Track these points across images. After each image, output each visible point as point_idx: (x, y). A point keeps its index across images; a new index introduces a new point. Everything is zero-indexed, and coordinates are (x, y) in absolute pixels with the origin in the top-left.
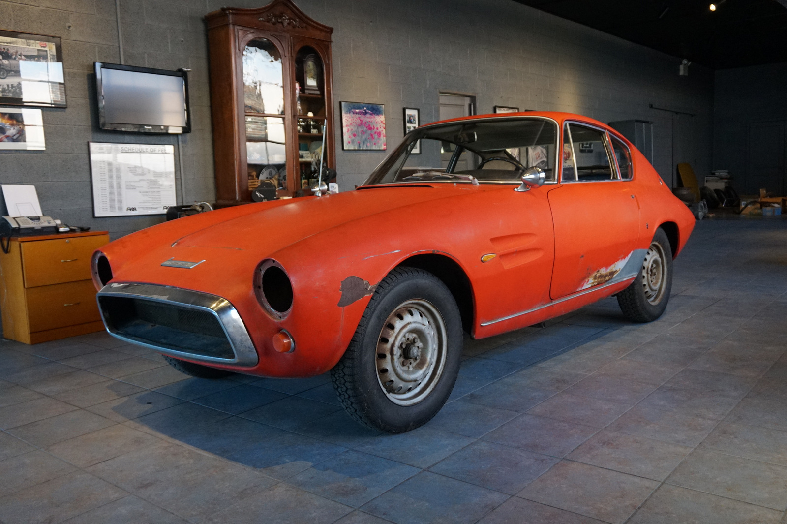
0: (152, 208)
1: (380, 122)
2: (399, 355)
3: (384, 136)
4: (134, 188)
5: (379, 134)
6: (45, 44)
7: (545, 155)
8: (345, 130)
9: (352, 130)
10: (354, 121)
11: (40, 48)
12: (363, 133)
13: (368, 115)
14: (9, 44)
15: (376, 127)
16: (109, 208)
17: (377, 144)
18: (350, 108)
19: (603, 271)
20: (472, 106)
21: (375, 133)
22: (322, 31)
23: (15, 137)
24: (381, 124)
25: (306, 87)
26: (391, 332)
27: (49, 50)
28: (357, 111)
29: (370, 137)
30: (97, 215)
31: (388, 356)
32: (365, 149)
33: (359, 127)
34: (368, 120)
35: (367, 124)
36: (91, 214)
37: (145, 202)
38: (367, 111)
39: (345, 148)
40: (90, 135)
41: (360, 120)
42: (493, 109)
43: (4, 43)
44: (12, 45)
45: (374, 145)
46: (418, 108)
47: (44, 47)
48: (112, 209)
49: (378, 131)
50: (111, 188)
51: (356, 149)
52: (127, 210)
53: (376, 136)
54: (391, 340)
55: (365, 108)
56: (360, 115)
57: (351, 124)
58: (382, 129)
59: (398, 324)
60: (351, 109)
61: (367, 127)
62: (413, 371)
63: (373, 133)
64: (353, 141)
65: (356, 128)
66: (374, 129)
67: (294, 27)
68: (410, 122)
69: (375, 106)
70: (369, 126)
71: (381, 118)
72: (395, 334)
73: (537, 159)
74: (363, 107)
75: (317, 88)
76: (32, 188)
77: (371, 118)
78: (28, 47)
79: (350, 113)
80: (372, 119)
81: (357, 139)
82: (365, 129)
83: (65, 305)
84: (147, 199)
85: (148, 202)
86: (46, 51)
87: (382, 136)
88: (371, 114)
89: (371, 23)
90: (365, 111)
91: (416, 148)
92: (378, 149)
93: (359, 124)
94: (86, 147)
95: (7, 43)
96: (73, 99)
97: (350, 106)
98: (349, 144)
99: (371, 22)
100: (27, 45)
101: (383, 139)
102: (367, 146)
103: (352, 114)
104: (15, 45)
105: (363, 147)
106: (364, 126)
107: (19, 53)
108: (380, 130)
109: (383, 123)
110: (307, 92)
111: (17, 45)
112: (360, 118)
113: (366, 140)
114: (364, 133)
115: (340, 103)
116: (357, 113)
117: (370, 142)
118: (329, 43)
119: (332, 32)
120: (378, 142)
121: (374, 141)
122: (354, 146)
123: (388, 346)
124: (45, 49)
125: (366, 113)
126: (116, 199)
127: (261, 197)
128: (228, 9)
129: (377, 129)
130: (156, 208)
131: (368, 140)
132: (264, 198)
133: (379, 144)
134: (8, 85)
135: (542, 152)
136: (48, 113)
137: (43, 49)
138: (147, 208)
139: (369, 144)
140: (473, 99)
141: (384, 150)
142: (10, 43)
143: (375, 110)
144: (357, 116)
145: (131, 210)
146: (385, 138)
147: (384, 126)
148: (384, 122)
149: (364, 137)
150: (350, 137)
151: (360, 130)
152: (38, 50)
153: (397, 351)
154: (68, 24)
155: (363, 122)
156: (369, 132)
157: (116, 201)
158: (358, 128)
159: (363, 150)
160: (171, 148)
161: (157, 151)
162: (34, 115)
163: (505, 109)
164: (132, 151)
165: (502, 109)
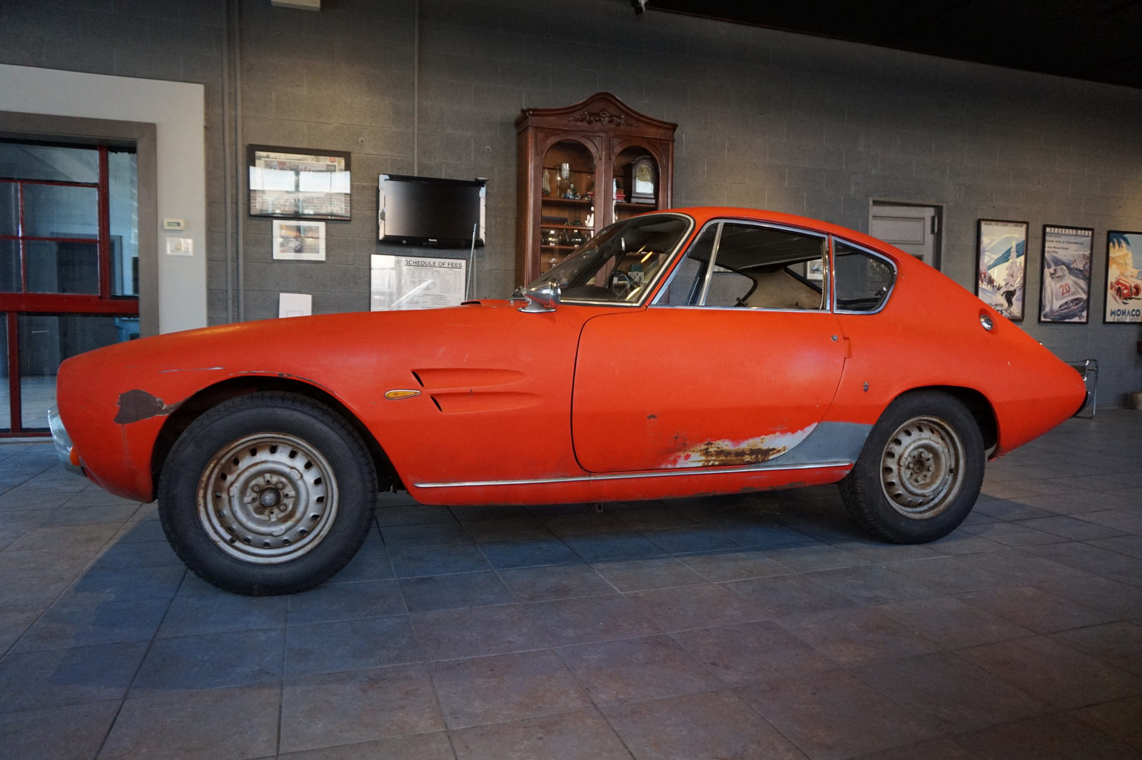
6: (335, 159)
7: (1081, 288)
11: (329, 163)
19: (726, 445)
20: (936, 219)
22: (658, 127)
23: (297, 249)
25: (633, 195)
26: (234, 468)
27: (339, 164)
40: (372, 248)
42: (976, 224)
44: (302, 161)
47: (333, 162)
54: (232, 478)
59: (247, 461)
67: (618, 125)
73: (1064, 294)
75: (653, 197)
76: (309, 297)
78: (317, 163)
86: (335, 166)
94: (367, 258)
95: (298, 160)
96: (360, 212)
100: (316, 161)
107: (308, 169)
110: (633, 200)
111: (307, 161)
118: (670, 143)
119: (675, 129)
123: (227, 483)
124: (334, 164)
128: (529, 110)
134: (295, 200)
135: (1076, 283)
136: (332, 225)
137: (332, 163)
140: (939, 209)
142: (300, 160)
152: (327, 165)
154: (361, 139)
160: (463, 262)
161: (446, 265)
162: (318, 228)
163: (1000, 224)
164: (417, 265)
165: (994, 223)
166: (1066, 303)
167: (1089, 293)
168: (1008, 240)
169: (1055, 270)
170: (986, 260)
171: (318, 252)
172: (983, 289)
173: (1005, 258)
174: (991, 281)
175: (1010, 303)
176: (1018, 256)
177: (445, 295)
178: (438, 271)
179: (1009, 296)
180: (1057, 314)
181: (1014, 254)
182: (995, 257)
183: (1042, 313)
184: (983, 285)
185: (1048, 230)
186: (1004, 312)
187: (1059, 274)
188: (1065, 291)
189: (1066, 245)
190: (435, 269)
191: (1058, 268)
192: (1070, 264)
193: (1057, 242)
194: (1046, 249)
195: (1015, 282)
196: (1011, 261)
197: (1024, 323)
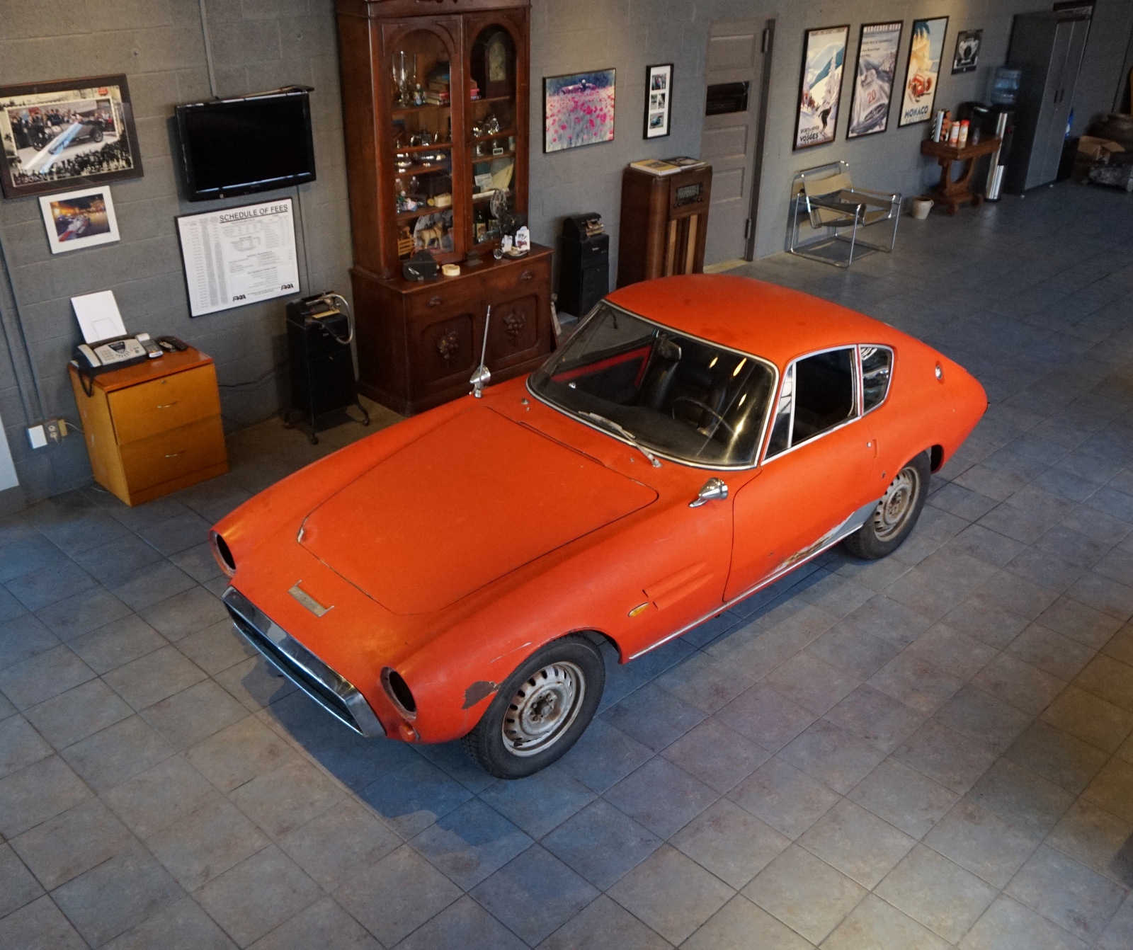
0: (266, 291)
1: (606, 97)
2: (529, 713)
3: (611, 119)
4: (241, 268)
5: (604, 118)
6: (106, 90)
7: (885, 92)
8: (549, 122)
9: (560, 120)
10: (563, 106)
11: (100, 98)
12: (578, 120)
13: (588, 91)
14: (58, 103)
15: (599, 108)
16: (210, 302)
17: (598, 135)
18: (559, 86)
20: (768, 34)
21: (598, 116)
23: (80, 232)
24: (608, 101)
26: (521, 699)
27: (113, 98)
28: (571, 88)
29: (588, 125)
30: (194, 314)
31: (517, 720)
33: (571, 114)
34: (588, 98)
35: (586, 106)
36: (186, 312)
37: (256, 285)
39: (547, 150)
40: (176, 208)
41: (575, 102)
42: (804, 36)
43: (51, 102)
44: (62, 102)
45: (594, 137)
46: (671, 62)
47: (105, 95)
48: (214, 303)
49: (602, 113)
50: (211, 275)
51: (565, 147)
52: (234, 299)
53: (598, 122)
54: (520, 707)
55: (584, 81)
56: (574, 94)
57: (559, 111)
58: (609, 107)
59: (529, 690)
60: (561, 86)
61: (584, 111)
62: (544, 723)
63: (594, 117)
64: (560, 138)
65: (567, 115)
66: (595, 112)
68: (657, 87)
69: (599, 74)
70: (589, 107)
71: (610, 91)
72: (525, 701)
73: (870, 102)
74: (580, 81)
76: (109, 294)
77: (591, 95)
78: (83, 100)
79: (558, 94)
80: (595, 96)
81: (568, 132)
82: (582, 113)
83: (167, 456)
84: (259, 280)
85: (261, 283)
86: (109, 99)
87: (608, 119)
88: (593, 89)
90: (584, 85)
91: (662, 126)
92: (600, 140)
93: (570, 108)
94: (173, 223)
95: (55, 101)
96: (150, 160)
97: (558, 84)
98: (554, 143)
100: (82, 98)
101: (609, 123)
102: (583, 140)
103: (561, 94)
104: (66, 102)
105: (576, 144)
106: (579, 110)
107: (72, 112)
108: (605, 110)
109: (612, 99)
111: (68, 100)
112: (573, 98)
113: (582, 131)
115: (544, 80)
116: (569, 92)
117: (588, 134)
118: (527, 10)
120: (601, 130)
121: (594, 130)
122: (562, 144)
123: (518, 712)
124: (107, 97)
125: (585, 88)
126: (218, 288)
127: (415, 274)
129: (601, 110)
130: (272, 290)
131: (585, 131)
132: (419, 276)
133: (602, 134)
134: (63, 162)
135: (881, 88)
136: (119, 187)
137: (103, 98)
138: (259, 293)
139: (585, 137)
140: (770, 23)
141: (610, 141)
142: (59, 100)
143: (599, 79)
144: (570, 96)
145: (238, 299)
146: (612, 122)
147: (613, 103)
148: (613, 97)
149: (578, 128)
150: (556, 132)
151: (573, 116)
152: (98, 101)
153: (527, 711)
154: (134, 49)
155: (579, 104)
156: (588, 117)
157: (219, 291)
158: (569, 115)
159: (576, 147)
160: (288, 202)
161: (269, 212)
162: (100, 197)
163: (825, 31)
164: (236, 218)
165: (820, 32)
166: (871, 112)
167: (890, 98)
168: (830, 49)
169: (866, 77)
170: (809, 78)
171: (108, 230)
172: (804, 113)
173: (825, 73)
174: (811, 103)
175: (825, 122)
176: (837, 67)
177: (273, 250)
178: (260, 222)
179: (825, 114)
180: (862, 126)
181: (833, 65)
182: (817, 72)
183: (851, 128)
184: (805, 109)
185: (865, 30)
186: (819, 135)
187: (869, 80)
188: (871, 99)
189: (878, 46)
190: (257, 219)
191: (869, 73)
192: (879, 66)
193: (871, 42)
194: (862, 53)
195: (831, 98)
196: (830, 74)
197: (834, 143)
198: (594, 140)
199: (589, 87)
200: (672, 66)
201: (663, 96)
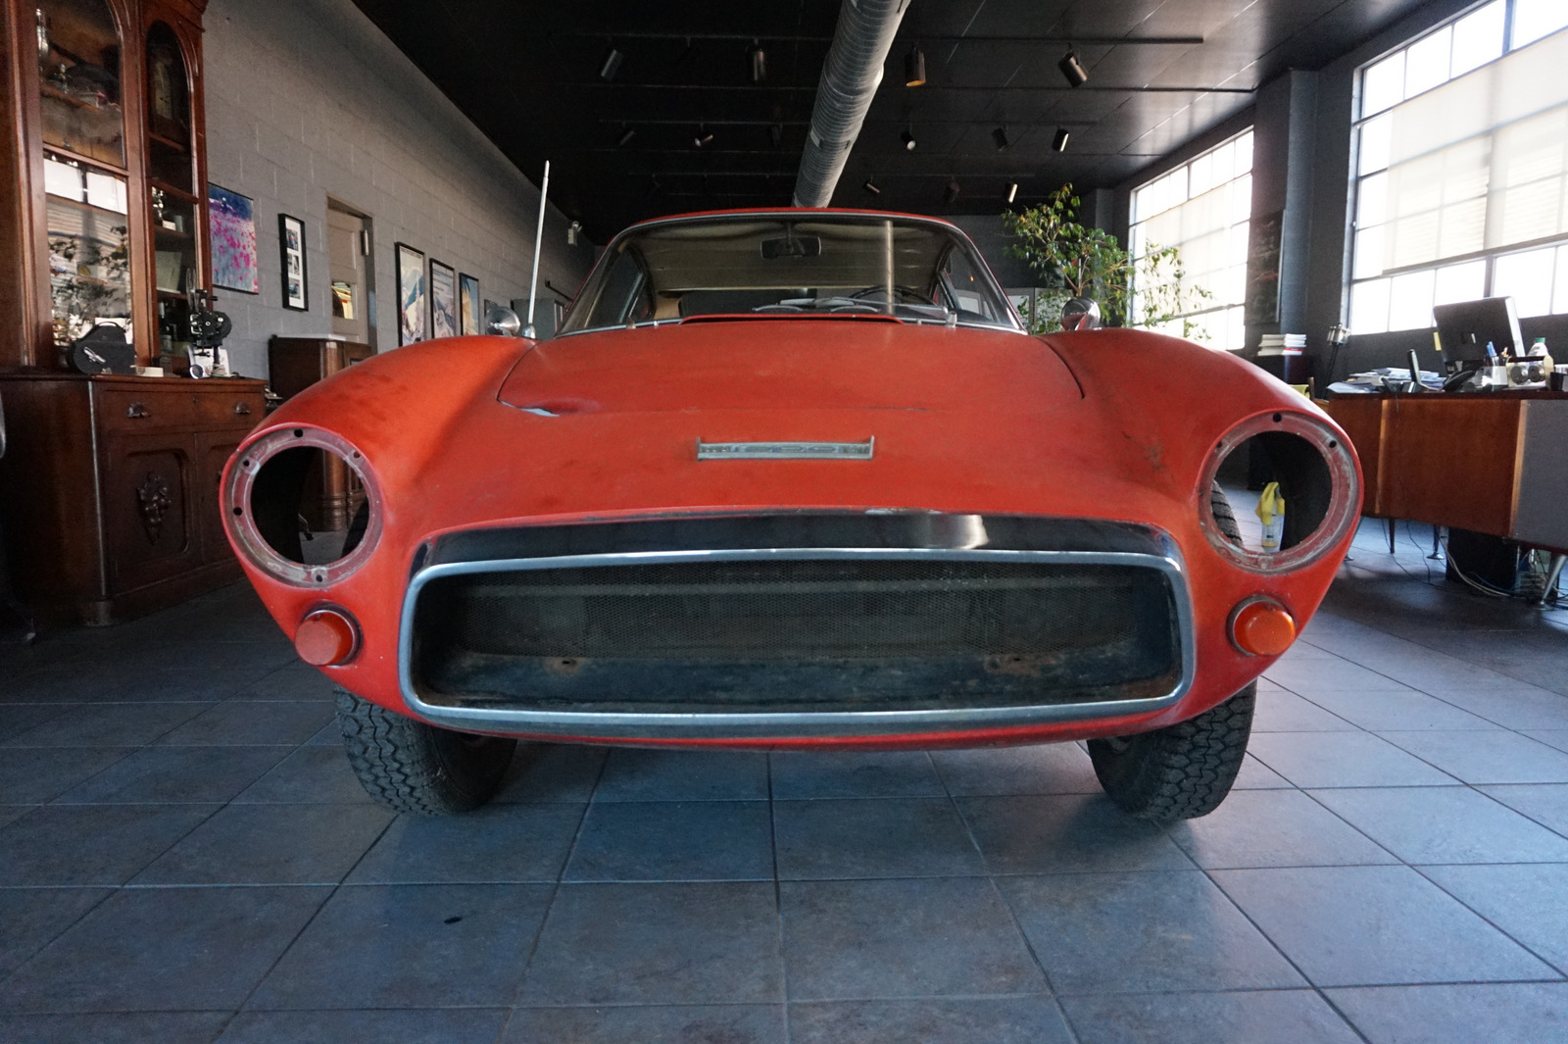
1: (248, 234)
3: (254, 265)
5: (247, 258)
12: (222, 250)
13: (229, 215)
15: (242, 244)
17: (243, 280)
21: (242, 255)
24: (250, 239)
29: (233, 262)
32: (225, 285)
33: (216, 238)
34: (230, 225)
35: (228, 234)
38: (228, 206)
41: (218, 223)
45: (240, 282)
46: (301, 220)
49: (245, 252)
53: (242, 261)
55: (225, 199)
56: (215, 212)
58: (252, 248)
61: (228, 241)
63: (238, 255)
66: (239, 246)
68: (291, 245)
69: (240, 198)
70: (232, 238)
71: (248, 227)
74: (222, 196)
77: (233, 222)
80: (235, 226)
87: (252, 263)
88: (235, 214)
89: (227, 22)
90: (224, 204)
91: (300, 297)
92: (246, 289)
93: (215, 229)
99: (228, 19)
101: (253, 271)
102: (228, 280)
105: (223, 282)
106: (222, 238)
108: (248, 251)
109: (253, 238)
112: (215, 217)
113: (227, 266)
114: (224, 252)
117: (234, 273)
120: (246, 275)
121: (240, 272)
125: (224, 210)
127: (98, 362)
129: (244, 248)
131: (230, 269)
132: (105, 366)
133: (248, 281)
139: (231, 277)
140: (367, 221)
141: (255, 294)
143: (240, 206)
146: (256, 269)
147: (255, 243)
148: (254, 236)
149: (223, 261)
151: (217, 242)
155: (222, 228)
156: (231, 250)
159: (223, 288)
163: (410, 253)
165: (406, 250)
168: (414, 275)
169: (438, 314)
170: (404, 297)
172: (404, 332)
173: (414, 298)
174: (408, 325)
176: (420, 296)
181: (418, 292)
182: (409, 295)
184: (404, 329)
185: (433, 265)
187: (440, 318)
189: (442, 287)
191: (440, 311)
192: (446, 309)
193: (438, 281)
194: (434, 289)
195: (420, 326)
196: (416, 300)
198: (239, 287)
199: (229, 209)
200: (302, 224)
201: (297, 258)
